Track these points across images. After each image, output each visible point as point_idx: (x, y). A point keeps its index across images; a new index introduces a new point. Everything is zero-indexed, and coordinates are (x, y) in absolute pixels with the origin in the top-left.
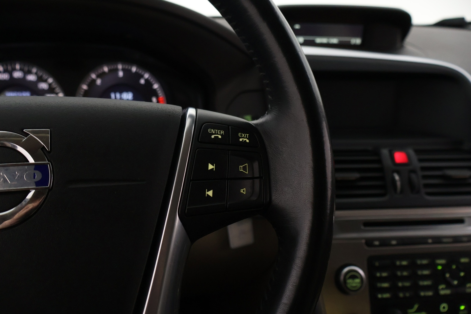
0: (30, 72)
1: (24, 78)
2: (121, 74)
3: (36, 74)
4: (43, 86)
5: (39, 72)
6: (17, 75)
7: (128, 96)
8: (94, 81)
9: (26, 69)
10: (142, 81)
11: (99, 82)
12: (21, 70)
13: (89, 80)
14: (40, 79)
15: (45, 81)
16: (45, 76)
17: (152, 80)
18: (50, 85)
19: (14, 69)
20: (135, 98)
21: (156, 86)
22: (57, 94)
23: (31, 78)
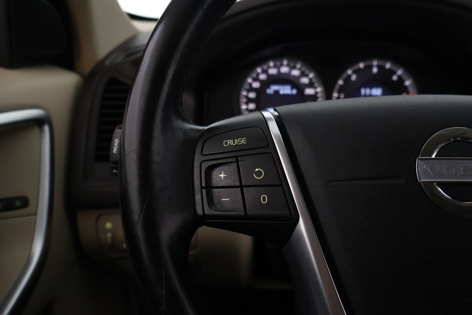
0: (294, 68)
1: (289, 73)
2: (375, 70)
3: (300, 69)
4: (305, 80)
5: (302, 68)
6: (284, 70)
7: (377, 92)
8: (349, 76)
9: (292, 64)
10: (395, 78)
11: (354, 77)
12: (288, 65)
13: (344, 76)
14: (303, 74)
15: (307, 76)
16: (307, 72)
17: (404, 77)
18: (311, 79)
19: (282, 65)
20: (384, 94)
21: (408, 83)
22: (315, 88)
23: (296, 73)
